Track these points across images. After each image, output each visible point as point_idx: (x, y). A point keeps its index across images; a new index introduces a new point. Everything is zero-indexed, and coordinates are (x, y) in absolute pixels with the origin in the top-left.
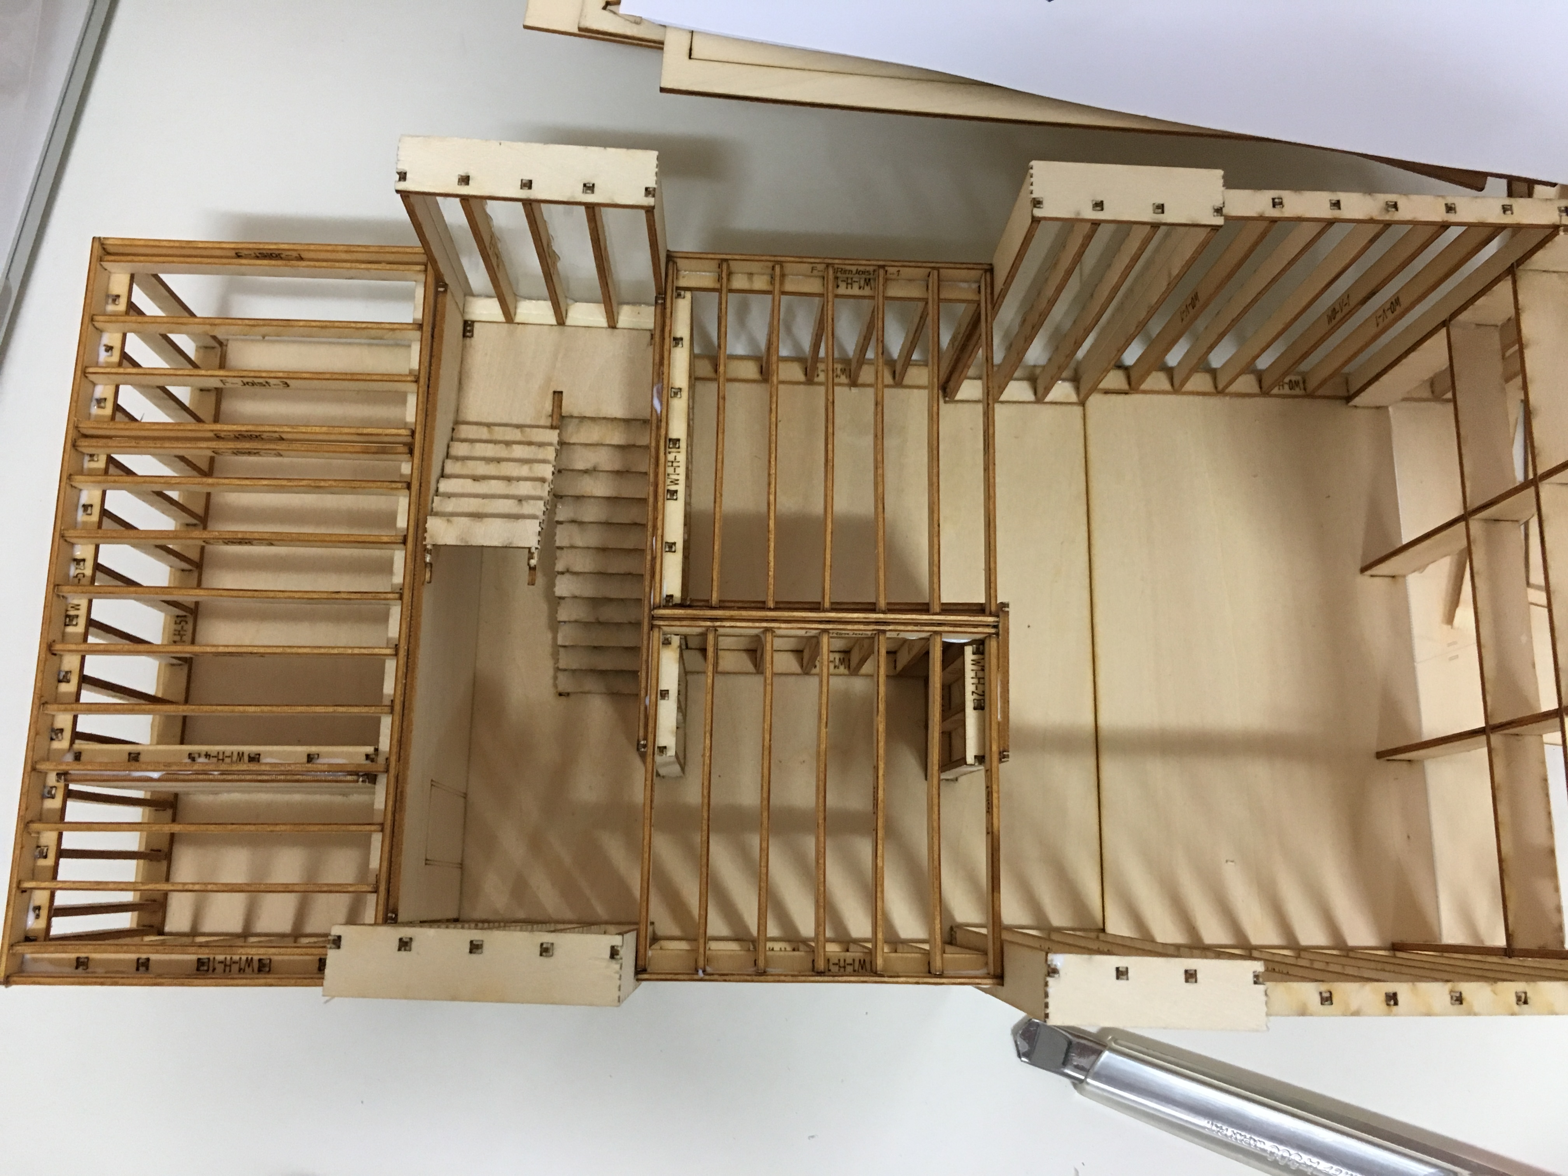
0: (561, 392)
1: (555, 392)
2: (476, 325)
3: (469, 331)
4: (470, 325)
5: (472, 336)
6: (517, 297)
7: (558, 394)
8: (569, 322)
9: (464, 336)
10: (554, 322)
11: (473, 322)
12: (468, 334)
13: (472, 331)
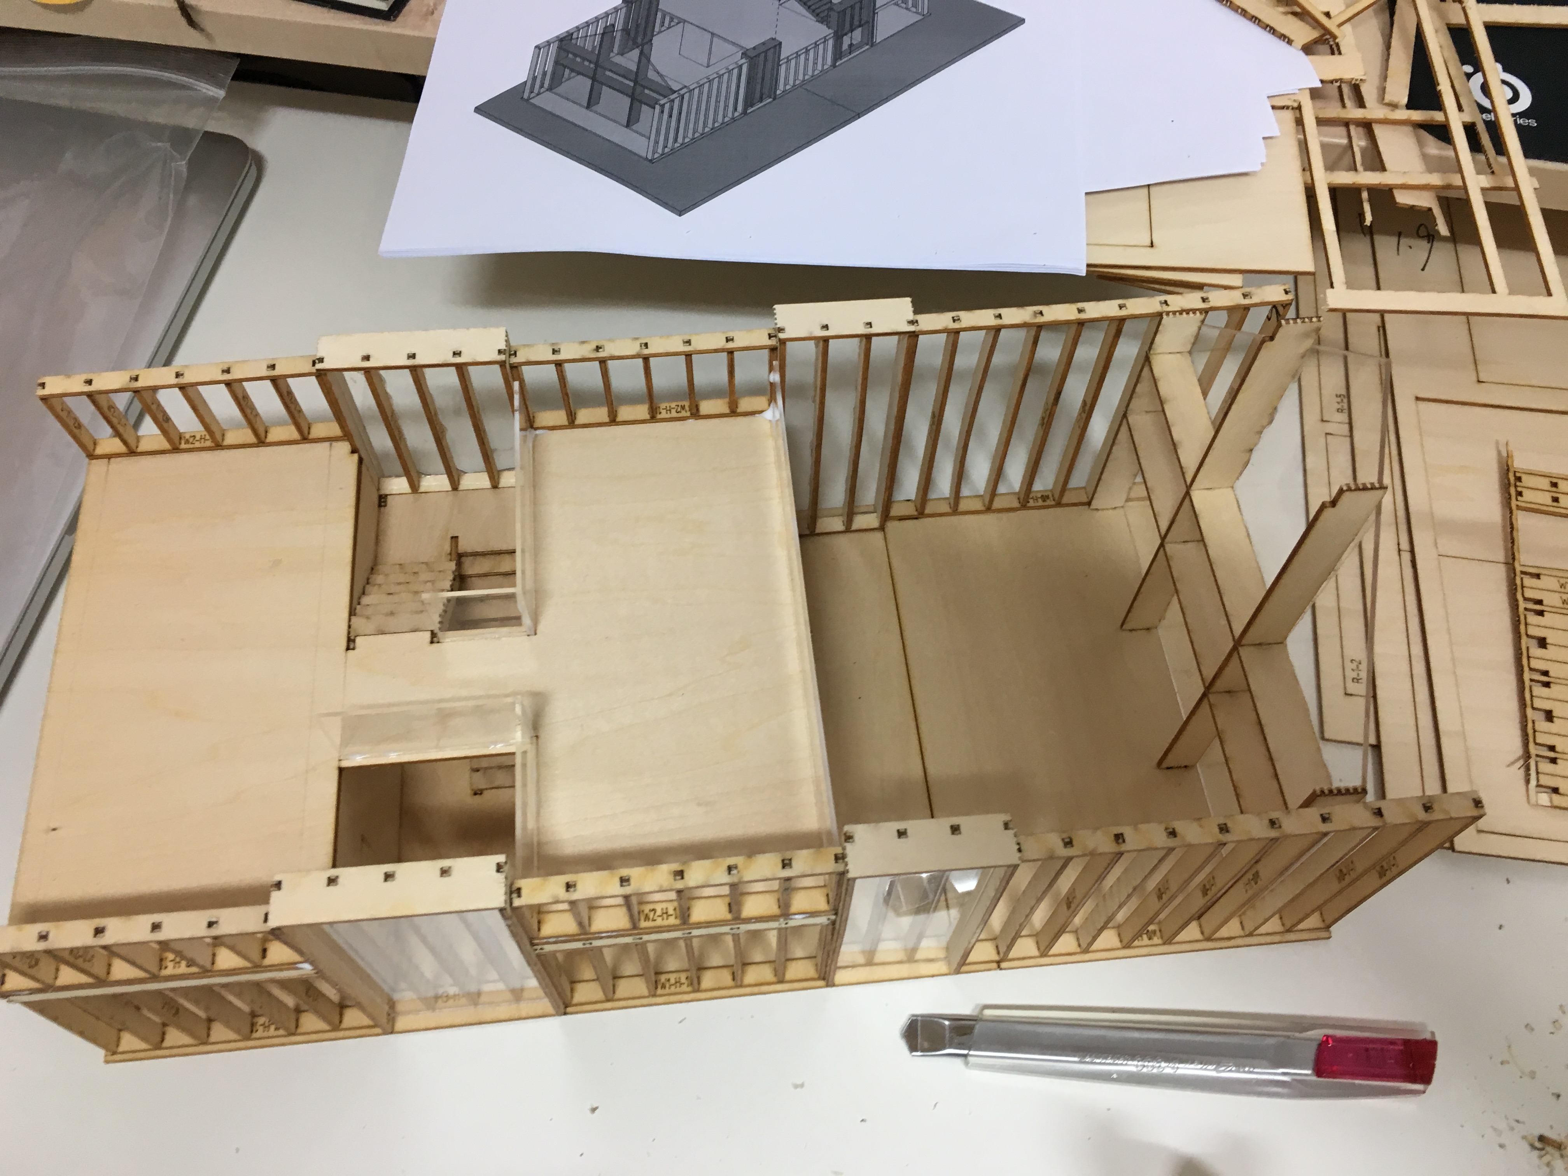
0: (457, 537)
1: (452, 538)
2: (389, 498)
3: (383, 502)
4: (384, 498)
5: (385, 506)
6: (420, 474)
7: (455, 539)
8: (461, 487)
9: (380, 506)
10: (450, 489)
11: (387, 495)
12: (383, 504)
13: (385, 502)
